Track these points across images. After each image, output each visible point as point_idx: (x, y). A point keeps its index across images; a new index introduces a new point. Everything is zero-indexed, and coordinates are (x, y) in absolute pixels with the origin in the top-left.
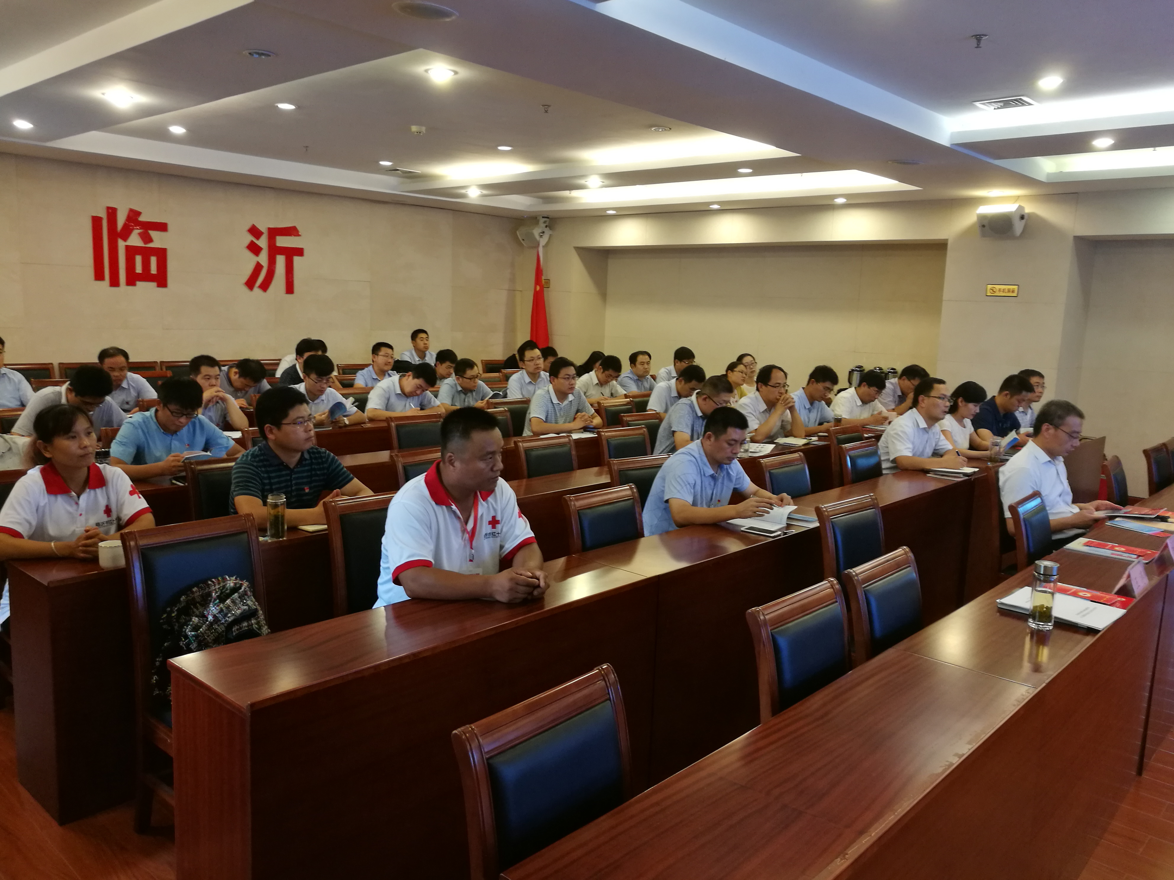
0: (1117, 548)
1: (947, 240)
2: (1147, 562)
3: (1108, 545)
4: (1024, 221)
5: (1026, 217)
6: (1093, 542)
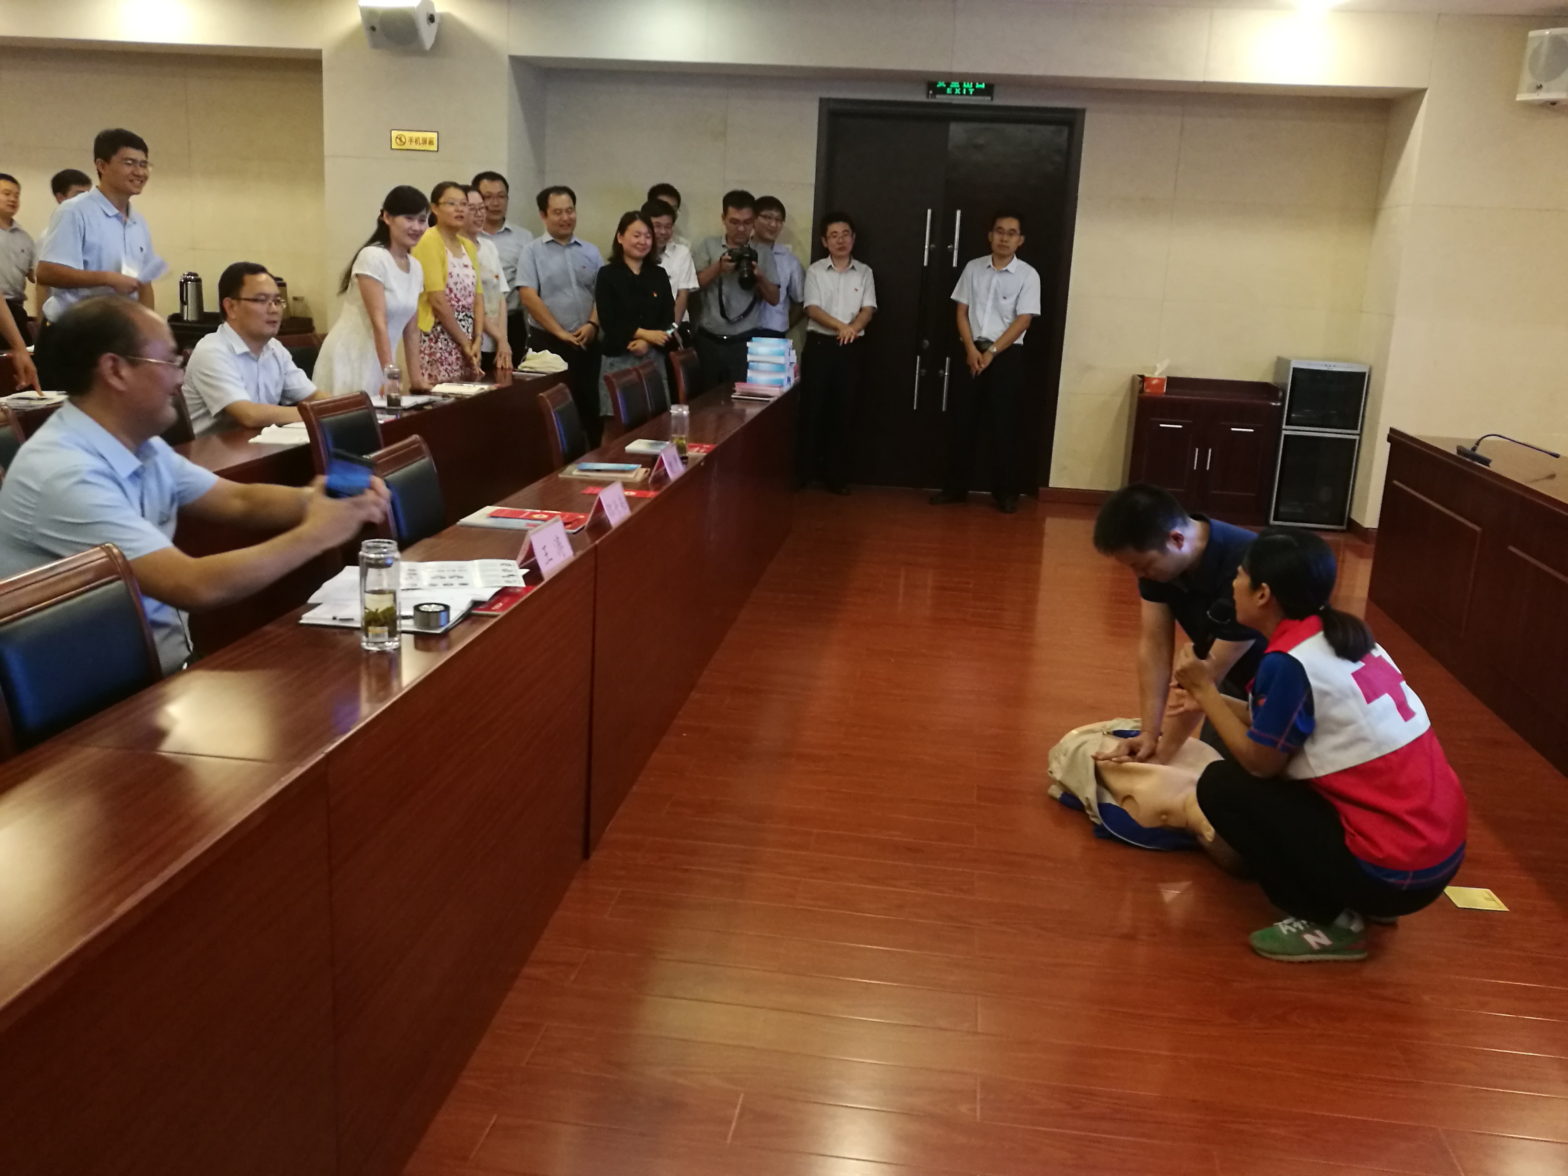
0: (536, 516)
1: (319, 52)
2: (575, 531)
3: (525, 512)
4: (434, 26)
5: (437, 19)
6: (504, 510)
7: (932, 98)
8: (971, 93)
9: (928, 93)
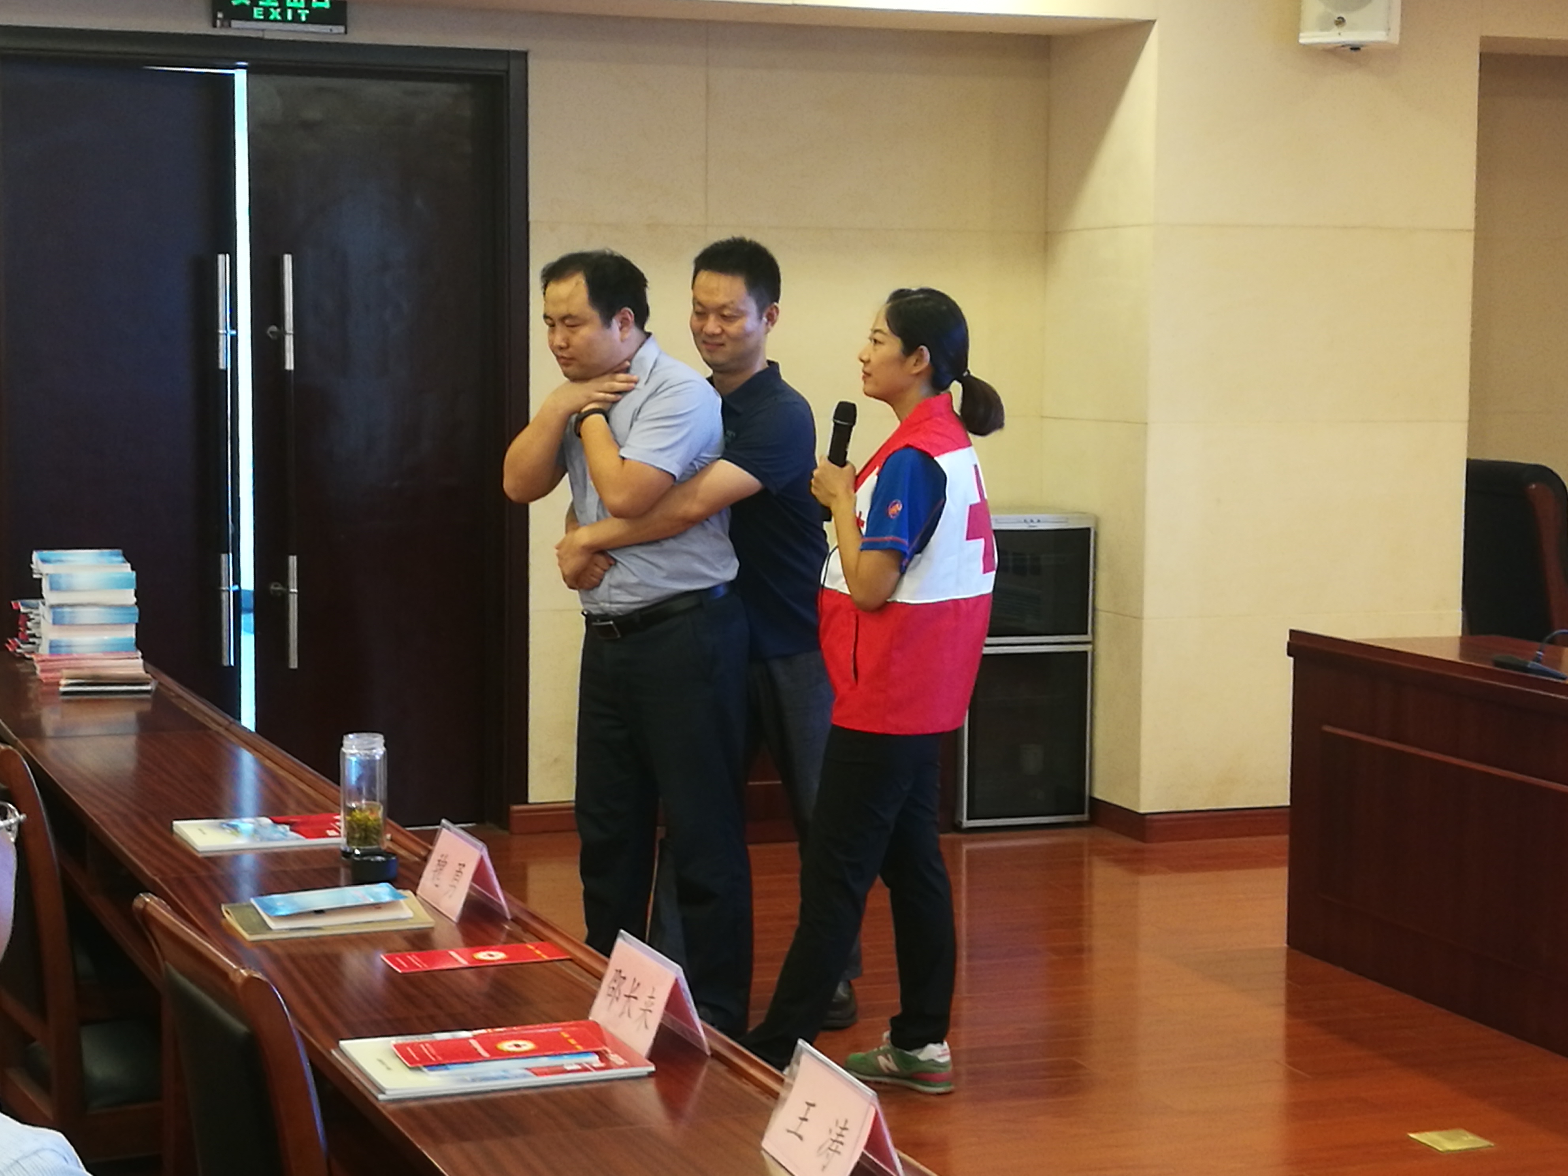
7: (222, 26)
8: (303, 18)
9: (215, 18)
